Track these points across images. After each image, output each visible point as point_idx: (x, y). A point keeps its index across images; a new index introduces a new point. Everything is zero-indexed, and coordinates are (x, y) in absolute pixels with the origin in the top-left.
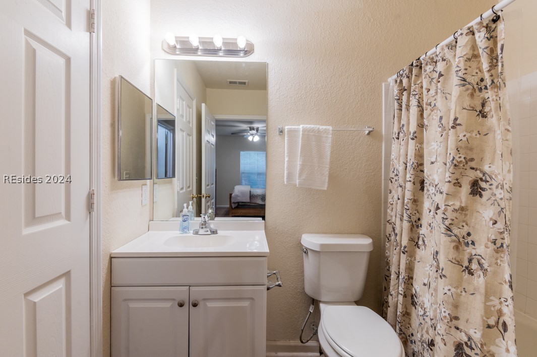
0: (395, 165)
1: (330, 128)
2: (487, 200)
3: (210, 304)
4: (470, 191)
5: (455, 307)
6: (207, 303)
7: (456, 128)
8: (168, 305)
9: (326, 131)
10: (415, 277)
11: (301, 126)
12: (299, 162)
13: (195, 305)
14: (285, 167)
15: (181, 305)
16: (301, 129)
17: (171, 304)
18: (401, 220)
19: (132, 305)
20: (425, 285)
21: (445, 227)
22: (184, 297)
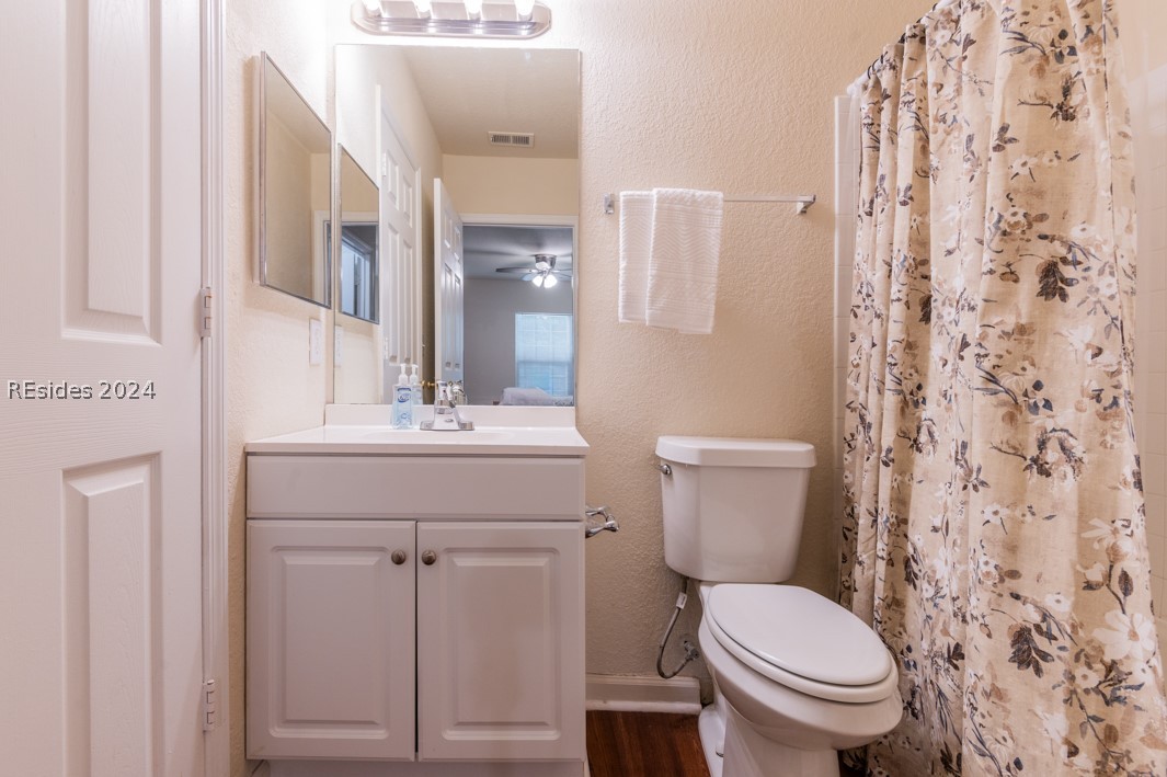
0: (864, 276)
1: (720, 195)
2: (1079, 305)
3: (464, 562)
4: (1038, 287)
5: (1009, 550)
6: (455, 560)
7: (1004, 148)
8: (370, 560)
9: (709, 202)
10: (911, 518)
11: (655, 191)
12: (650, 271)
13: (429, 561)
14: (621, 282)
15: (399, 560)
16: (655, 197)
17: (377, 559)
18: (880, 392)
19: (292, 560)
20: (935, 530)
21: (983, 374)
22: (405, 544)
